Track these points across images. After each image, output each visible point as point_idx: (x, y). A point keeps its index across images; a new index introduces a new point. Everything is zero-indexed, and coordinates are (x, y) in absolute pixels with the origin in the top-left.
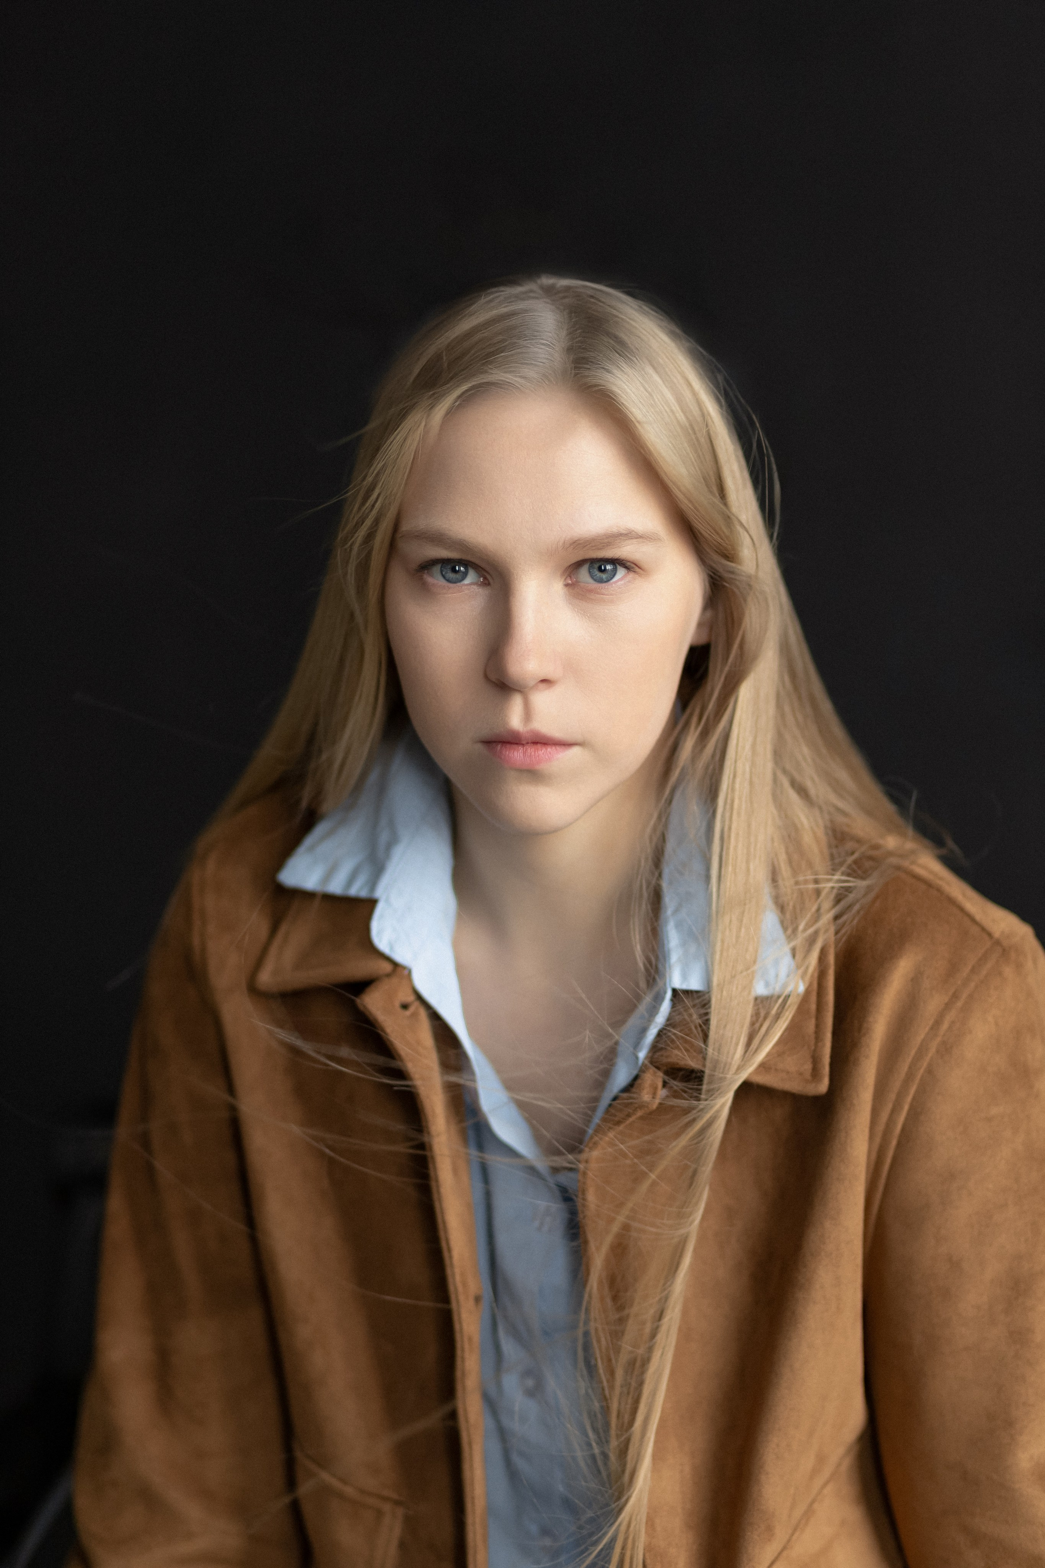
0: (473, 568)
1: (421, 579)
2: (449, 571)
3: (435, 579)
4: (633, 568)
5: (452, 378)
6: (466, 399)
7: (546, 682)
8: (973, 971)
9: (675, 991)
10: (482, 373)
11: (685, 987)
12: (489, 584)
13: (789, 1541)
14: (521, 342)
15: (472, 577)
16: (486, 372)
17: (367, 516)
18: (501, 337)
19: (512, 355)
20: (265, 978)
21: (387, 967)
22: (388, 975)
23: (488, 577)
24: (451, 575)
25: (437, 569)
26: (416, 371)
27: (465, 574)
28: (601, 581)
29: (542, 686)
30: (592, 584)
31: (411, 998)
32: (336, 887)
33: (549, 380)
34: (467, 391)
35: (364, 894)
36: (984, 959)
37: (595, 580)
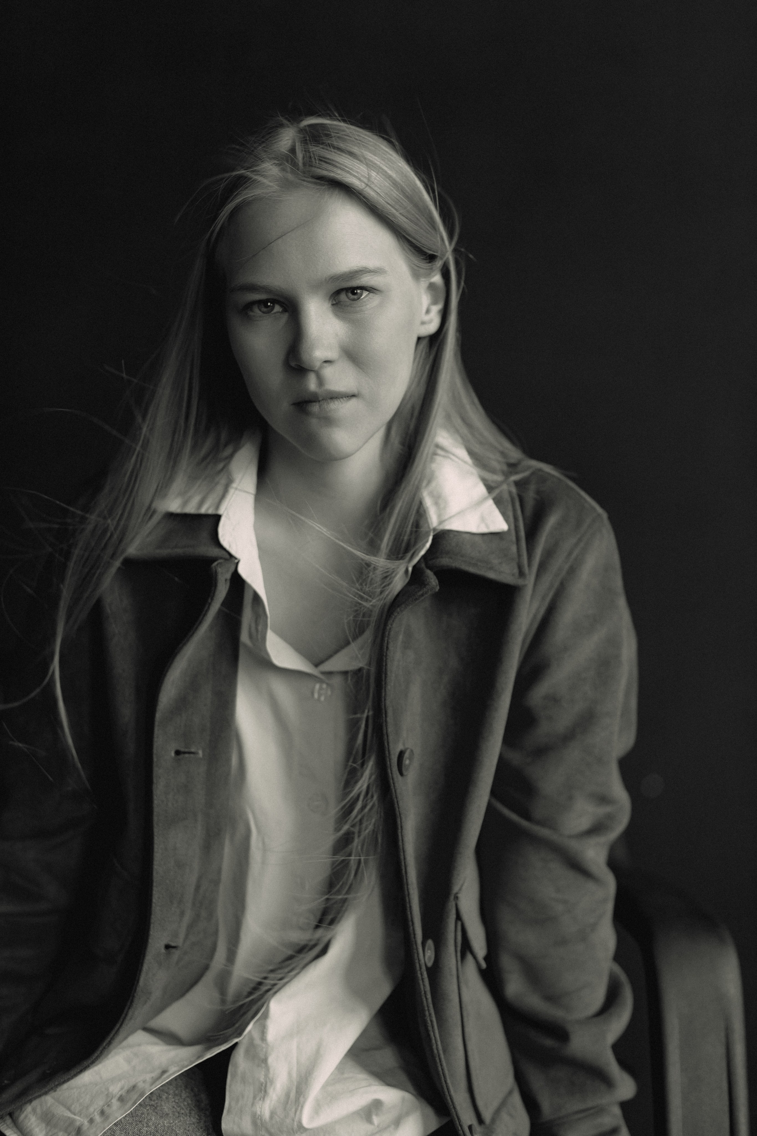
0: (277, 303)
1: (247, 314)
2: (263, 307)
3: (255, 313)
4: (371, 290)
7: (329, 362)
9: (435, 532)
12: (287, 311)
15: (277, 309)
23: (285, 306)
24: (265, 309)
25: (256, 307)
27: (273, 308)
28: (354, 300)
30: (349, 302)
32: (190, 509)
37: (350, 300)
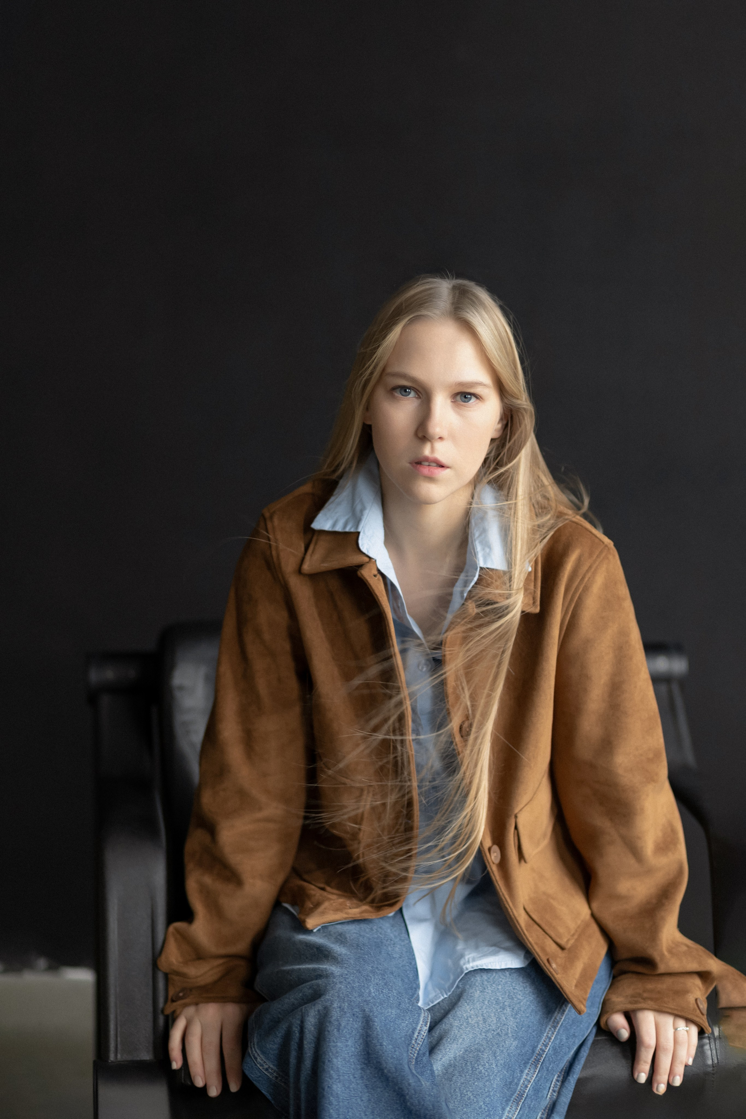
0: (414, 390)
1: (392, 394)
2: (403, 391)
3: (397, 394)
4: (478, 398)
5: (406, 312)
6: (411, 321)
7: (440, 438)
8: (597, 557)
9: (481, 568)
10: (418, 311)
11: (485, 566)
12: (420, 398)
13: (532, 798)
14: (434, 300)
15: (412, 394)
16: (420, 311)
17: (371, 365)
18: (426, 298)
19: (430, 305)
20: (306, 567)
21: (367, 559)
22: (368, 562)
23: (420, 394)
24: (404, 393)
25: (398, 390)
26: (393, 309)
27: (410, 393)
28: (466, 401)
29: (439, 440)
30: (463, 402)
31: (376, 572)
32: (339, 528)
33: (444, 315)
34: (411, 318)
35: (352, 530)
36: (601, 552)
37: (464, 400)
